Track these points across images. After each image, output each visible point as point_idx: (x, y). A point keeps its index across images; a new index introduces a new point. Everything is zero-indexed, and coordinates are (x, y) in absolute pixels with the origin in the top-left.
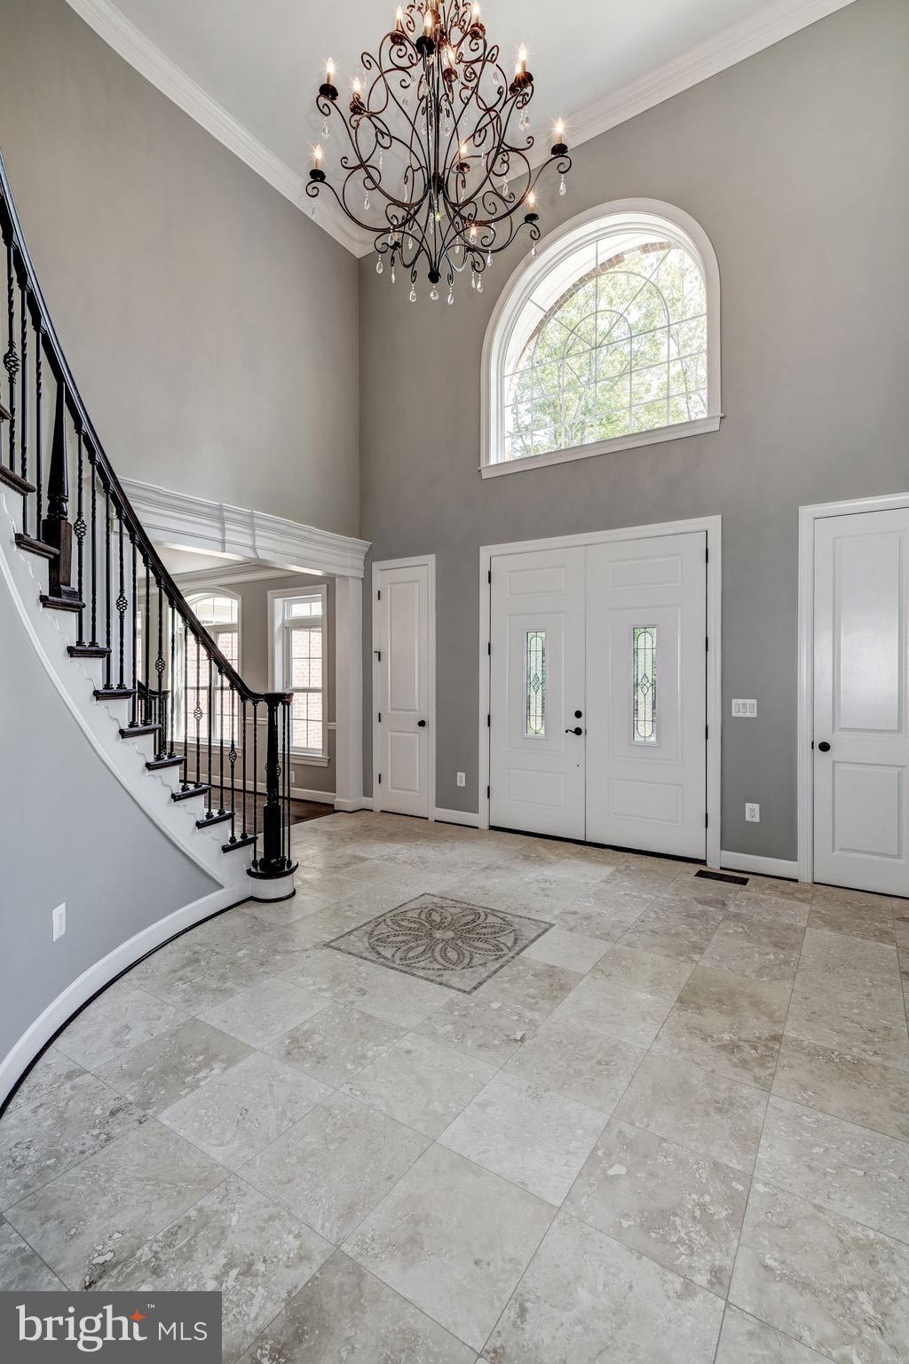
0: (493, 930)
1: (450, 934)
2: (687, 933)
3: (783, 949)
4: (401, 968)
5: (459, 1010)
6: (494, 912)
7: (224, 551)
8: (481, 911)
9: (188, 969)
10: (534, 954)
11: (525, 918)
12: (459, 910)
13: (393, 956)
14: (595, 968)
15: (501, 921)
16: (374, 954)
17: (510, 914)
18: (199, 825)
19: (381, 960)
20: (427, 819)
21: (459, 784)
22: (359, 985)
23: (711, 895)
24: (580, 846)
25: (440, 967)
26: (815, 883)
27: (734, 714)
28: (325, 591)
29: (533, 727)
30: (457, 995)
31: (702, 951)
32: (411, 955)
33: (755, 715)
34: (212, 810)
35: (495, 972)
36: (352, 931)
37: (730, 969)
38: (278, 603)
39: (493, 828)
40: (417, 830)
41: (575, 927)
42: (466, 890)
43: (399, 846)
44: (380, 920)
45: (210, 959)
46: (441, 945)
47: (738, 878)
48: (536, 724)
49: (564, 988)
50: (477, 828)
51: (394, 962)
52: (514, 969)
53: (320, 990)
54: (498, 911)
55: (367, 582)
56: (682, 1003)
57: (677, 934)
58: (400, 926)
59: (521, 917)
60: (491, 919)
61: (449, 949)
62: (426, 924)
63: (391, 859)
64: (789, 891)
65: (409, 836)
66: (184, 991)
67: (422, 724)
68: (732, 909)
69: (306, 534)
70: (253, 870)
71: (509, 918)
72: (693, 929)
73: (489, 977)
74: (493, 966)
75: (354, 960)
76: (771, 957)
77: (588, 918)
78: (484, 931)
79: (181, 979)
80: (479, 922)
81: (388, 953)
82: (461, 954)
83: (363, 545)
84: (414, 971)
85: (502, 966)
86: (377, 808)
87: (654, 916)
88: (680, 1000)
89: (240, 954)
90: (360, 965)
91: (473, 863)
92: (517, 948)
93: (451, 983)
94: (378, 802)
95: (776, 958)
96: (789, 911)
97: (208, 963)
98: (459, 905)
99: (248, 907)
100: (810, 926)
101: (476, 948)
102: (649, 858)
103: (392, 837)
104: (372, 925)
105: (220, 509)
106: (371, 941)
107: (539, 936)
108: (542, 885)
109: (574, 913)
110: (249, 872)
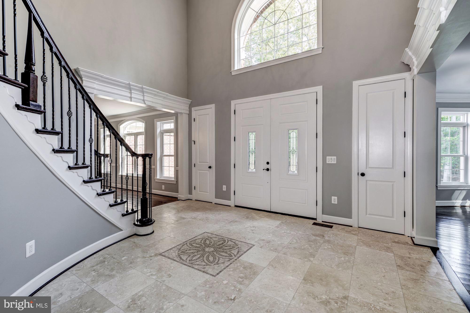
0: (230, 247)
1: (212, 249)
2: (308, 249)
3: (348, 255)
4: (189, 264)
5: (209, 285)
6: (231, 240)
7: (131, 101)
8: (226, 239)
9: (99, 265)
10: (244, 258)
11: (243, 242)
12: (217, 239)
13: (186, 259)
14: (270, 264)
15: (234, 244)
16: (179, 258)
17: (237, 240)
18: (111, 206)
19: (181, 261)
20: (212, 203)
21: (223, 190)
22: (169, 273)
23: (318, 232)
24: (269, 213)
25: (205, 264)
26: (359, 227)
27: (327, 162)
28: (175, 119)
29: (251, 168)
30: (210, 277)
31: (314, 256)
32: (194, 258)
33: (335, 162)
34: (117, 200)
35: (227, 266)
36: (172, 248)
37: (326, 264)
38: (158, 124)
39: (236, 206)
40: (207, 207)
41: (263, 246)
42: (222, 231)
43: (199, 213)
44: (185, 243)
45: (110, 261)
46: (207, 254)
47: (329, 226)
48: (252, 167)
49: (255, 274)
50: (230, 206)
51: (186, 262)
52: (236, 265)
53: (152, 275)
54: (233, 239)
55: (190, 115)
56: (305, 280)
57: (304, 249)
58: (192, 246)
59: (242, 242)
60: (230, 243)
61: (210, 256)
62: (203, 245)
63: (195, 218)
64: (349, 230)
65: (204, 209)
66: (94, 276)
67: (210, 167)
68: (327, 238)
69: (165, 96)
70: (136, 223)
71: (237, 242)
72: (310, 247)
73: (224, 269)
74: (227, 264)
75: (169, 261)
76: (343, 259)
77: (269, 242)
78: (226, 248)
79: (94, 270)
80: (224, 244)
81: (184, 258)
82: (215, 258)
83: (189, 101)
84: (194, 266)
85: (231, 264)
86: (194, 199)
87: (295, 241)
88: (305, 279)
89: (123, 259)
90: (171, 263)
91: (227, 220)
92: (238, 255)
93: (208, 272)
94: (194, 196)
95: (345, 259)
96: (349, 239)
97: (108, 263)
98: (218, 237)
99: (133, 238)
100: (358, 245)
101: (221, 255)
102: (295, 217)
103: (197, 210)
104: (181, 245)
105: (129, 84)
106: (179, 253)
107: (248, 250)
108: (252, 229)
109: (263, 240)
110: (134, 224)
